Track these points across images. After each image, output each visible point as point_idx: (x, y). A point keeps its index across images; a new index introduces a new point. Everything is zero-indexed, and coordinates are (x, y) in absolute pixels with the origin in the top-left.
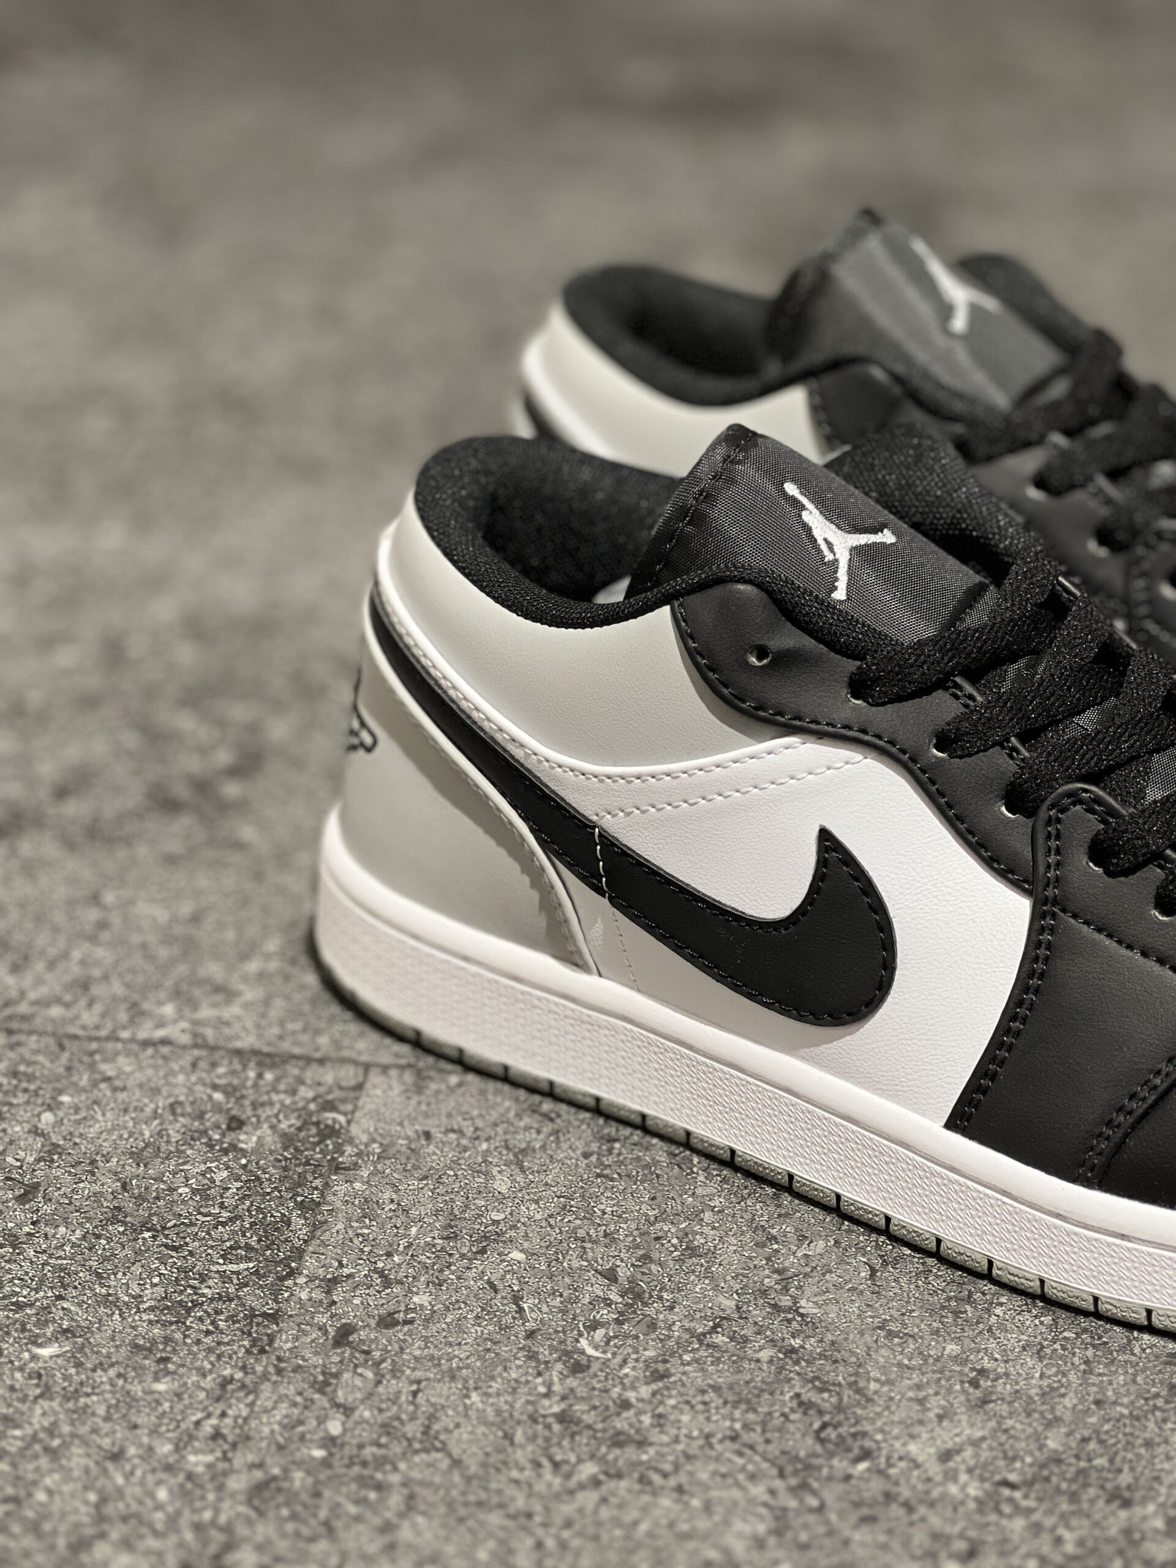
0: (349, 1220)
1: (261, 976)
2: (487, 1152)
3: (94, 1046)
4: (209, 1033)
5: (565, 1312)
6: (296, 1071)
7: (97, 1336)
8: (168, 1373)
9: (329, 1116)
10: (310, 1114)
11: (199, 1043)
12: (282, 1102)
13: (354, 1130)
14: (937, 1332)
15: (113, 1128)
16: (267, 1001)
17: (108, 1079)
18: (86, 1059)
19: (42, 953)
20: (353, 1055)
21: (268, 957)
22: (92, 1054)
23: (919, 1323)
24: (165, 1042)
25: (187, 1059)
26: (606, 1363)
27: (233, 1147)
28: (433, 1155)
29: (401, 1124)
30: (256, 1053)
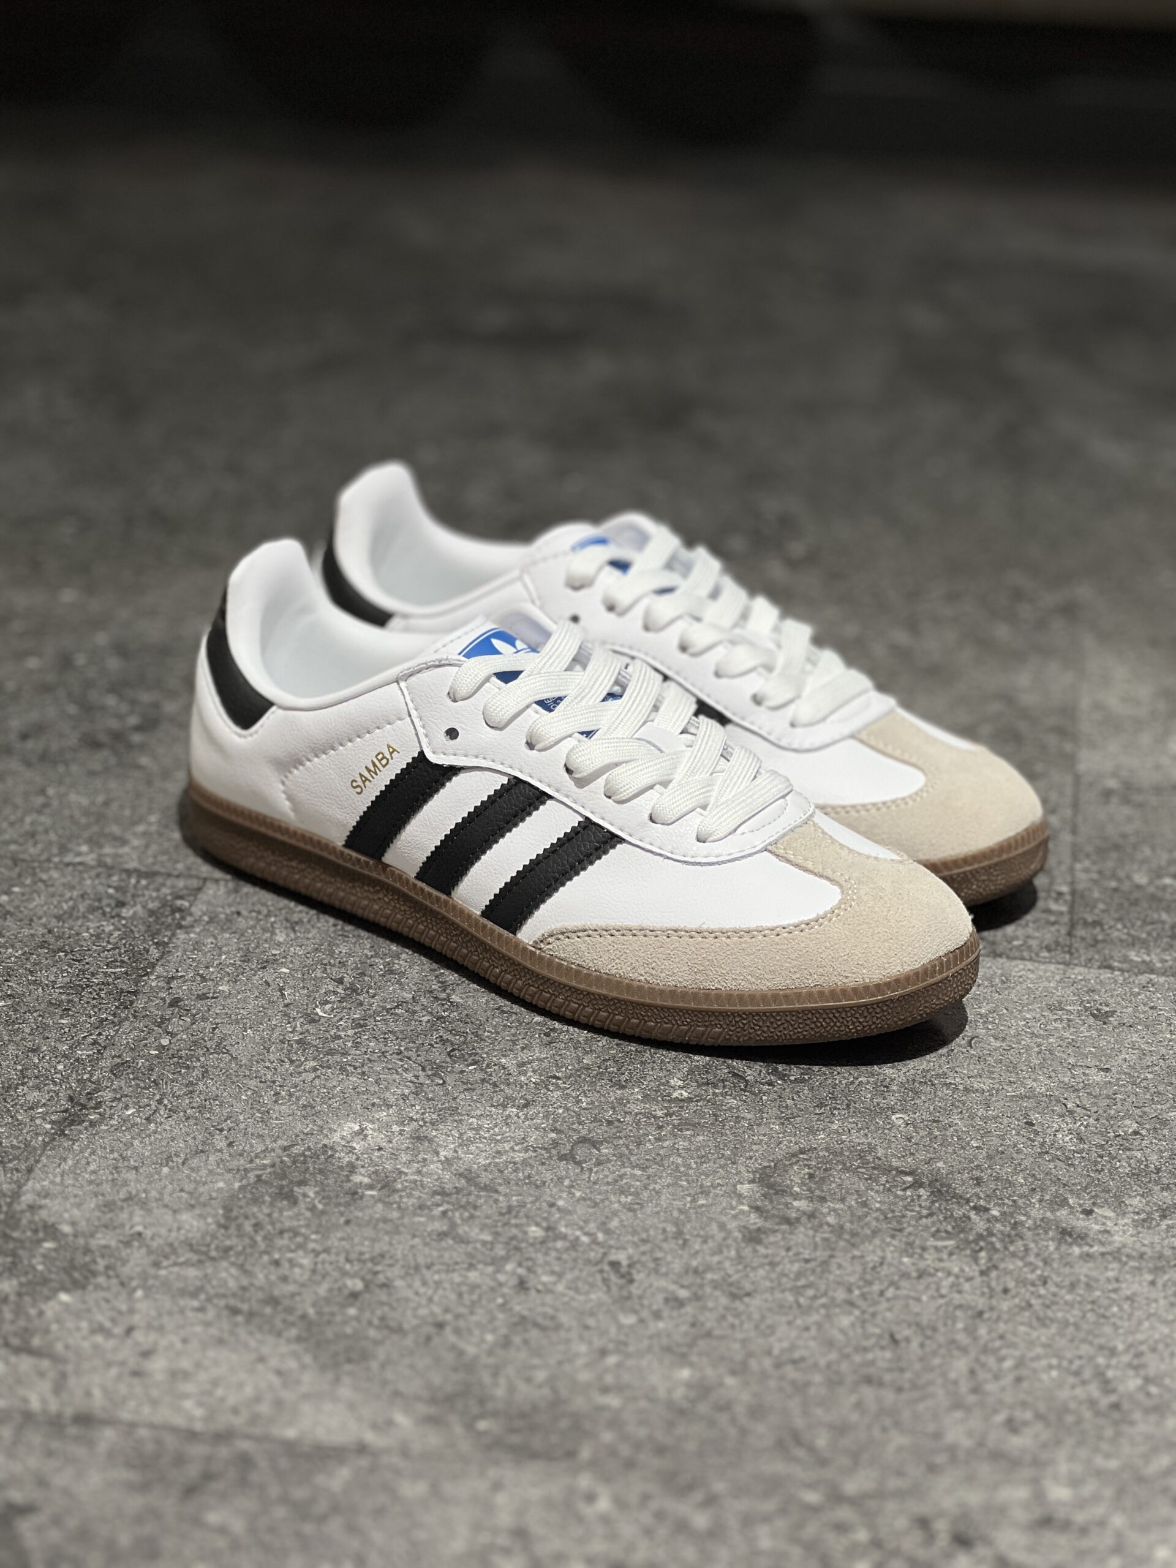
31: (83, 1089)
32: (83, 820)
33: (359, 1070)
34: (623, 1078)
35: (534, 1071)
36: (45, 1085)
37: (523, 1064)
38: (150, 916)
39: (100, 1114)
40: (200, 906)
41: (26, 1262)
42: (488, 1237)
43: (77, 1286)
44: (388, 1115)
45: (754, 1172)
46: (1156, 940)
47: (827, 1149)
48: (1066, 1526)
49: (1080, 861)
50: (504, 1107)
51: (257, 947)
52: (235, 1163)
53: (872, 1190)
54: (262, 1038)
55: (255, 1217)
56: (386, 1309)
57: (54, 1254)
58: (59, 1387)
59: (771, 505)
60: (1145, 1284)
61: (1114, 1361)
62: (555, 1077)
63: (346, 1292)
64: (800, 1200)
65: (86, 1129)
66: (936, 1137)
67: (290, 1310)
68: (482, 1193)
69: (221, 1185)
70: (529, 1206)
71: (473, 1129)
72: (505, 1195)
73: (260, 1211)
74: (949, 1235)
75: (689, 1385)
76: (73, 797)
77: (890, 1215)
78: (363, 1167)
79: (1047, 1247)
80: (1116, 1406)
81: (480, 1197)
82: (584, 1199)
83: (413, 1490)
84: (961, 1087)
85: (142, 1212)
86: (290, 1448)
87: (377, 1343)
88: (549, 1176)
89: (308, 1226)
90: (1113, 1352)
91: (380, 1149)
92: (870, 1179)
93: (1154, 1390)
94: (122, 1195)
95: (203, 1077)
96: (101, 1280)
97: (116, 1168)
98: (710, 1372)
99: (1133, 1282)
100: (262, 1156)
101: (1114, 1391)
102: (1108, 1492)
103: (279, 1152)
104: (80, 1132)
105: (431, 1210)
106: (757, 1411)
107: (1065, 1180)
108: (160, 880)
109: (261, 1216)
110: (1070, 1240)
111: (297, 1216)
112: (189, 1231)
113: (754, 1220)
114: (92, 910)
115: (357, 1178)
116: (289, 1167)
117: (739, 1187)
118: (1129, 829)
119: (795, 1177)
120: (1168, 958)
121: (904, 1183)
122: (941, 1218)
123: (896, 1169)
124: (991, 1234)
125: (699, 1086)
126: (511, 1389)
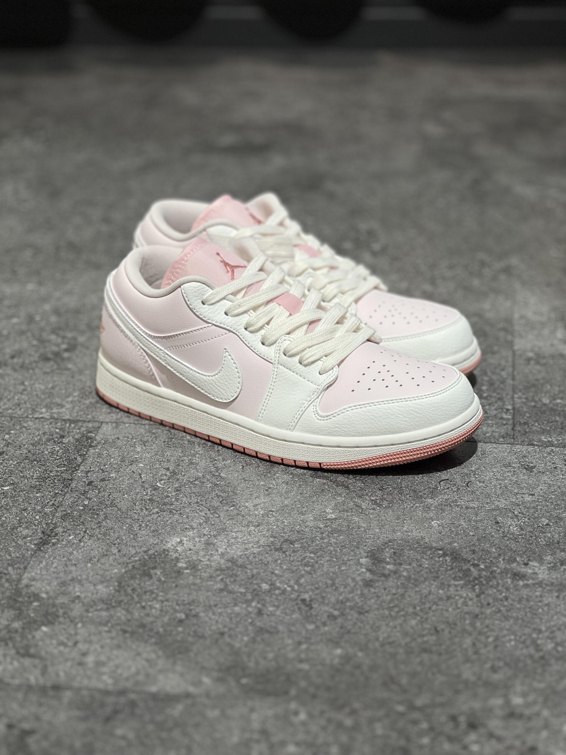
0: (94, 458)
1: (72, 402)
2: (136, 442)
3: (21, 419)
4: (55, 416)
5: (153, 477)
6: (81, 424)
7: (21, 485)
8: (40, 492)
9: (90, 435)
10: (84, 434)
11: (52, 418)
12: (76, 432)
13: (97, 437)
14: (259, 480)
15: (27, 438)
16: (73, 408)
17: (25, 427)
18: (19, 422)
19: (6, 397)
20: (98, 420)
21: (75, 397)
22: (20, 421)
23: (254, 477)
24: (42, 418)
25: (48, 422)
26: (163, 488)
27: (61, 442)
28: (119, 443)
29: (111, 436)
30: (69, 420)
31: (49, 527)
32: (43, 396)
33: (179, 512)
34: (304, 510)
35: (262, 509)
36: (30, 526)
37: (257, 505)
38: (76, 442)
39: (57, 539)
40: (100, 436)
41: (25, 613)
42: (242, 590)
43: (49, 623)
44: (193, 533)
45: (367, 553)
46: (554, 430)
47: (401, 540)
48: (521, 716)
49: (517, 394)
50: (248, 526)
51: (128, 454)
52: (122, 560)
53: (424, 558)
54: (132, 499)
55: (132, 585)
56: (196, 627)
57: (38, 608)
58: (44, 671)
59: (363, 226)
60: (554, 598)
61: (541, 636)
62: (271, 511)
63: (177, 620)
64: (390, 564)
65: (51, 547)
66: (453, 531)
67: (151, 630)
68: (240, 569)
69: (116, 571)
70: (262, 574)
71: (234, 538)
72: (251, 569)
73: (135, 582)
74: (461, 579)
75: (341, 657)
76: (37, 385)
77: (432, 570)
78: (182, 559)
79: (507, 582)
80: (542, 658)
81: (238, 571)
82: (288, 569)
83: (213, 714)
84: (464, 507)
85: (79, 586)
86: (154, 697)
87: (193, 644)
88: (270, 559)
89: (157, 589)
90: (540, 631)
91: (190, 550)
92: (423, 553)
93: (560, 649)
94: (70, 577)
95: (105, 519)
96: (61, 619)
97: (66, 565)
98: (351, 651)
99: (548, 597)
100: (134, 556)
101: (541, 650)
102: (541, 699)
103: (142, 553)
104: (48, 548)
105: (215, 578)
106: (373, 668)
107: (514, 549)
108: (80, 424)
109: (135, 585)
110: (518, 578)
111: (152, 584)
112: (101, 594)
113: (368, 575)
114: (49, 440)
115: (180, 565)
116: (148, 561)
117: (361, 560)
118: (539, 377)
119: (387, 554)
120: (560, 439)
121: (439, 554)
122: (457, 570)
123: (435, 548)
124: (480, 577)
125: (340, 512)
126: (257, 663)
